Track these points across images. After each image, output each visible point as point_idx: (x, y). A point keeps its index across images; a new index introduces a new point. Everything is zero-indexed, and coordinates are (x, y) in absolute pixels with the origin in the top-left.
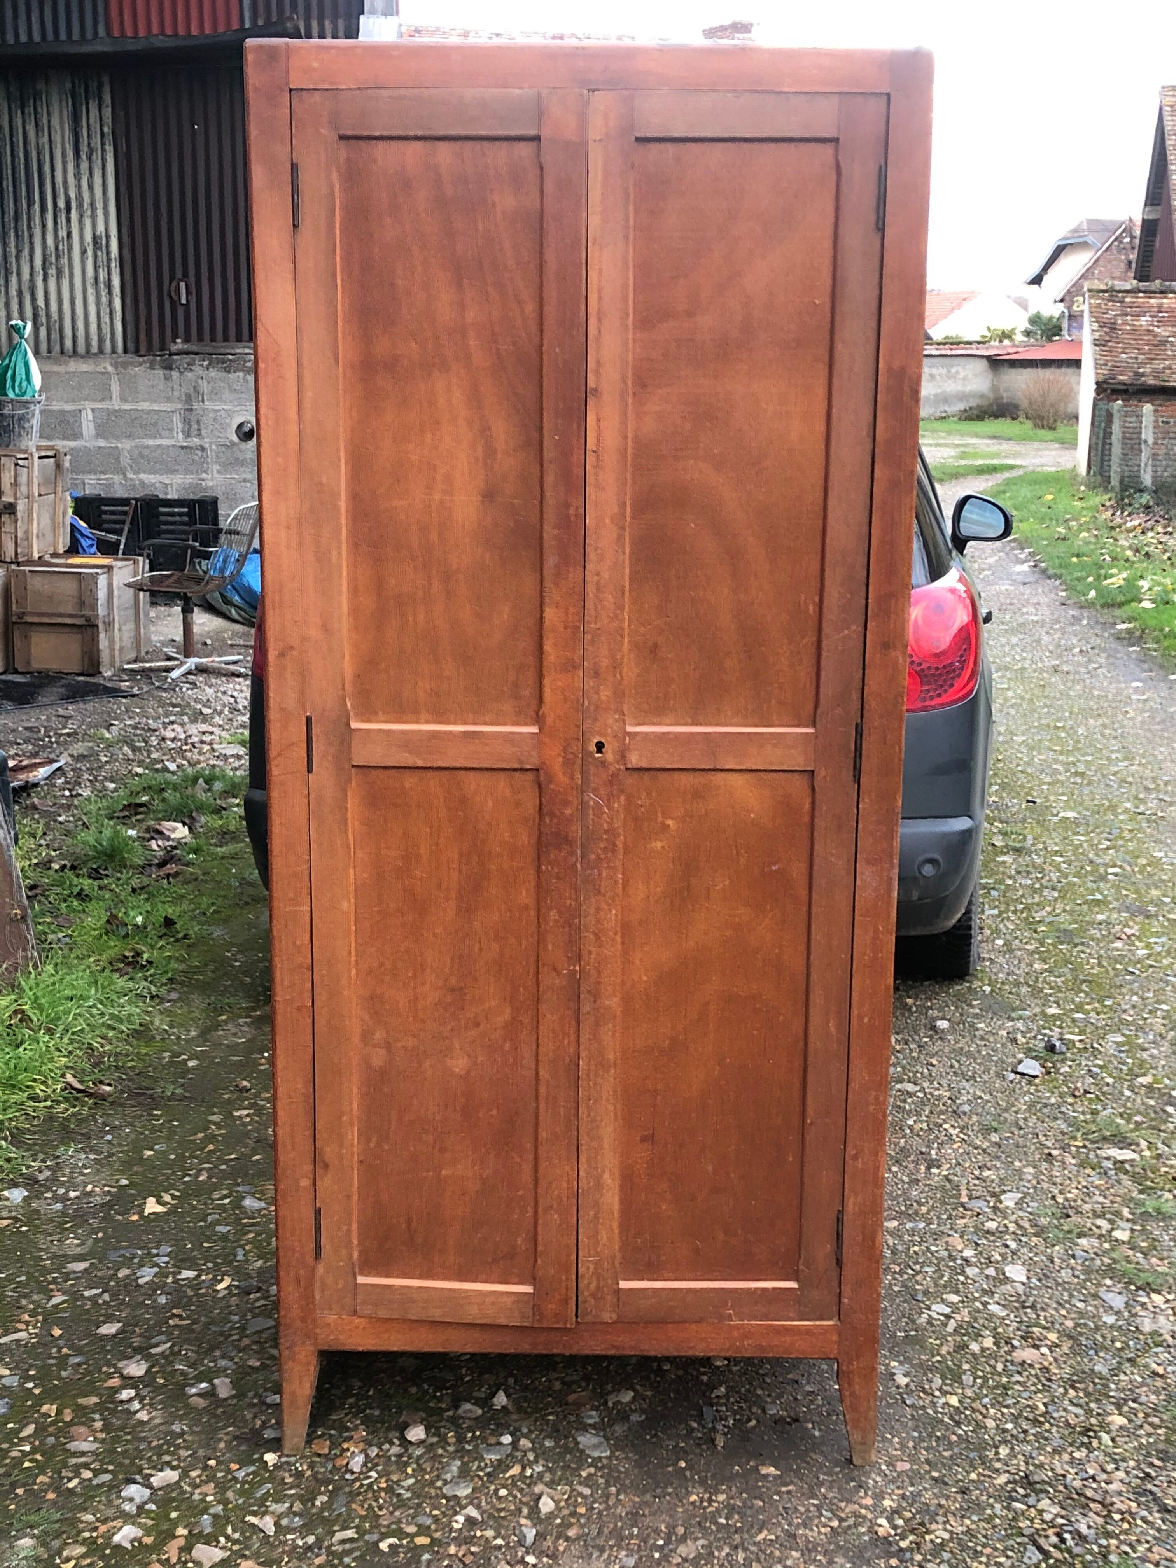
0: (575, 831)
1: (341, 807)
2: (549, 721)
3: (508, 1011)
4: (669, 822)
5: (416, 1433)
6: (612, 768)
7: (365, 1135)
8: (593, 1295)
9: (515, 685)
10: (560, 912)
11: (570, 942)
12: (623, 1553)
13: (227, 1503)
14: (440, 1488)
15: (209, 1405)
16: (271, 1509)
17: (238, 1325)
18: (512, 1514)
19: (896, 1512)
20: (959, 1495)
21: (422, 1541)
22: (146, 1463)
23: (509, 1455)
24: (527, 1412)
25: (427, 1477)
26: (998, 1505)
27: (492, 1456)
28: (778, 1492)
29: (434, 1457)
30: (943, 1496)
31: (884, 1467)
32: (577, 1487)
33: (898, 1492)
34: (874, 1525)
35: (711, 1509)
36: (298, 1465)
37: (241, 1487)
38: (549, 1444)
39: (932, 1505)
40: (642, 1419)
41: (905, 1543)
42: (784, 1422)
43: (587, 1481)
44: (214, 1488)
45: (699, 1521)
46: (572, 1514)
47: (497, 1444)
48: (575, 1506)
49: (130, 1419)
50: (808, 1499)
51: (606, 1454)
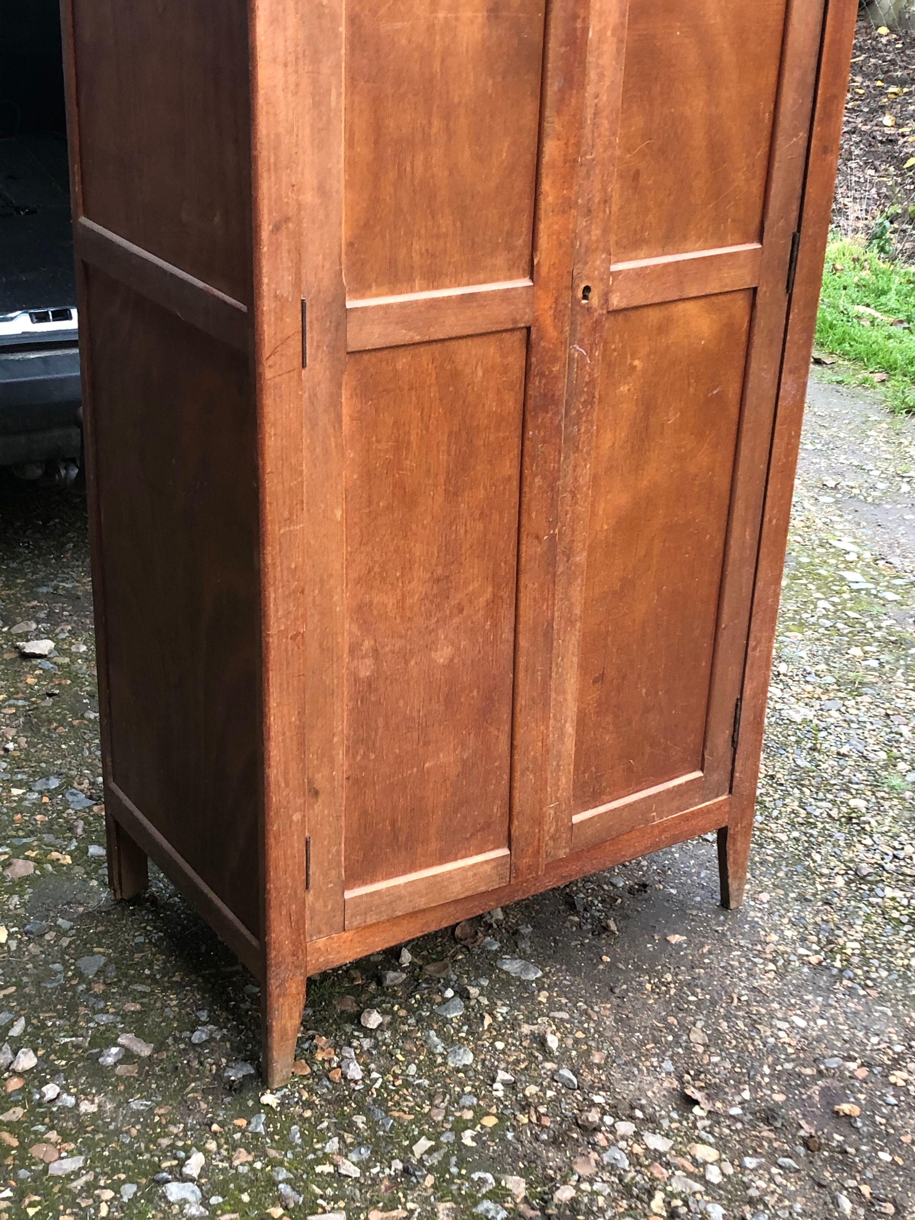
0: (562, 388)
1: (335, 403)
2: (544, 271)
3: (490, 589)
5: (372, 1019)
6: (596, 314)
7: (351, 752)
8: (552, 838)
9: (510, 234)
10: (544, 478)
11: (552, 506)
12: (653, 1060)
13: (281, 1164)
14: (445, 1064)
15: (141, 1068)
16: (327, 1150)
17: (70, 973)
18: (531, 1063)
19: (803, 940)
20: (827, 907)
21: (490, 1121)
22: (152, 1156)
23: (467, 1007)
24: (435, 960)
25: (422, 1057)
26: (861, 905)
27: (455, 1014)
28: (703, 956)
29: (406, 1036)
30: (818, 912)
31: (752, 903)
32: (552, 1014)
33: (785, 921)
34: (800, 957)
35: (673, 992)
36: (297, 1095)
37: (273, 1140)
38: (485, 983)
39: (820, 923)
40: (530, 929)
41: (838, 964)
42: (638, 890)
43: (553, 1005)
44: (249, 1153)
45: (676, 1006)
46: (577, 1041)
47: (446, 1000)
48: (571, 1033)
49: (79, 1116)
50: (729, 952)
51: (540, 974)
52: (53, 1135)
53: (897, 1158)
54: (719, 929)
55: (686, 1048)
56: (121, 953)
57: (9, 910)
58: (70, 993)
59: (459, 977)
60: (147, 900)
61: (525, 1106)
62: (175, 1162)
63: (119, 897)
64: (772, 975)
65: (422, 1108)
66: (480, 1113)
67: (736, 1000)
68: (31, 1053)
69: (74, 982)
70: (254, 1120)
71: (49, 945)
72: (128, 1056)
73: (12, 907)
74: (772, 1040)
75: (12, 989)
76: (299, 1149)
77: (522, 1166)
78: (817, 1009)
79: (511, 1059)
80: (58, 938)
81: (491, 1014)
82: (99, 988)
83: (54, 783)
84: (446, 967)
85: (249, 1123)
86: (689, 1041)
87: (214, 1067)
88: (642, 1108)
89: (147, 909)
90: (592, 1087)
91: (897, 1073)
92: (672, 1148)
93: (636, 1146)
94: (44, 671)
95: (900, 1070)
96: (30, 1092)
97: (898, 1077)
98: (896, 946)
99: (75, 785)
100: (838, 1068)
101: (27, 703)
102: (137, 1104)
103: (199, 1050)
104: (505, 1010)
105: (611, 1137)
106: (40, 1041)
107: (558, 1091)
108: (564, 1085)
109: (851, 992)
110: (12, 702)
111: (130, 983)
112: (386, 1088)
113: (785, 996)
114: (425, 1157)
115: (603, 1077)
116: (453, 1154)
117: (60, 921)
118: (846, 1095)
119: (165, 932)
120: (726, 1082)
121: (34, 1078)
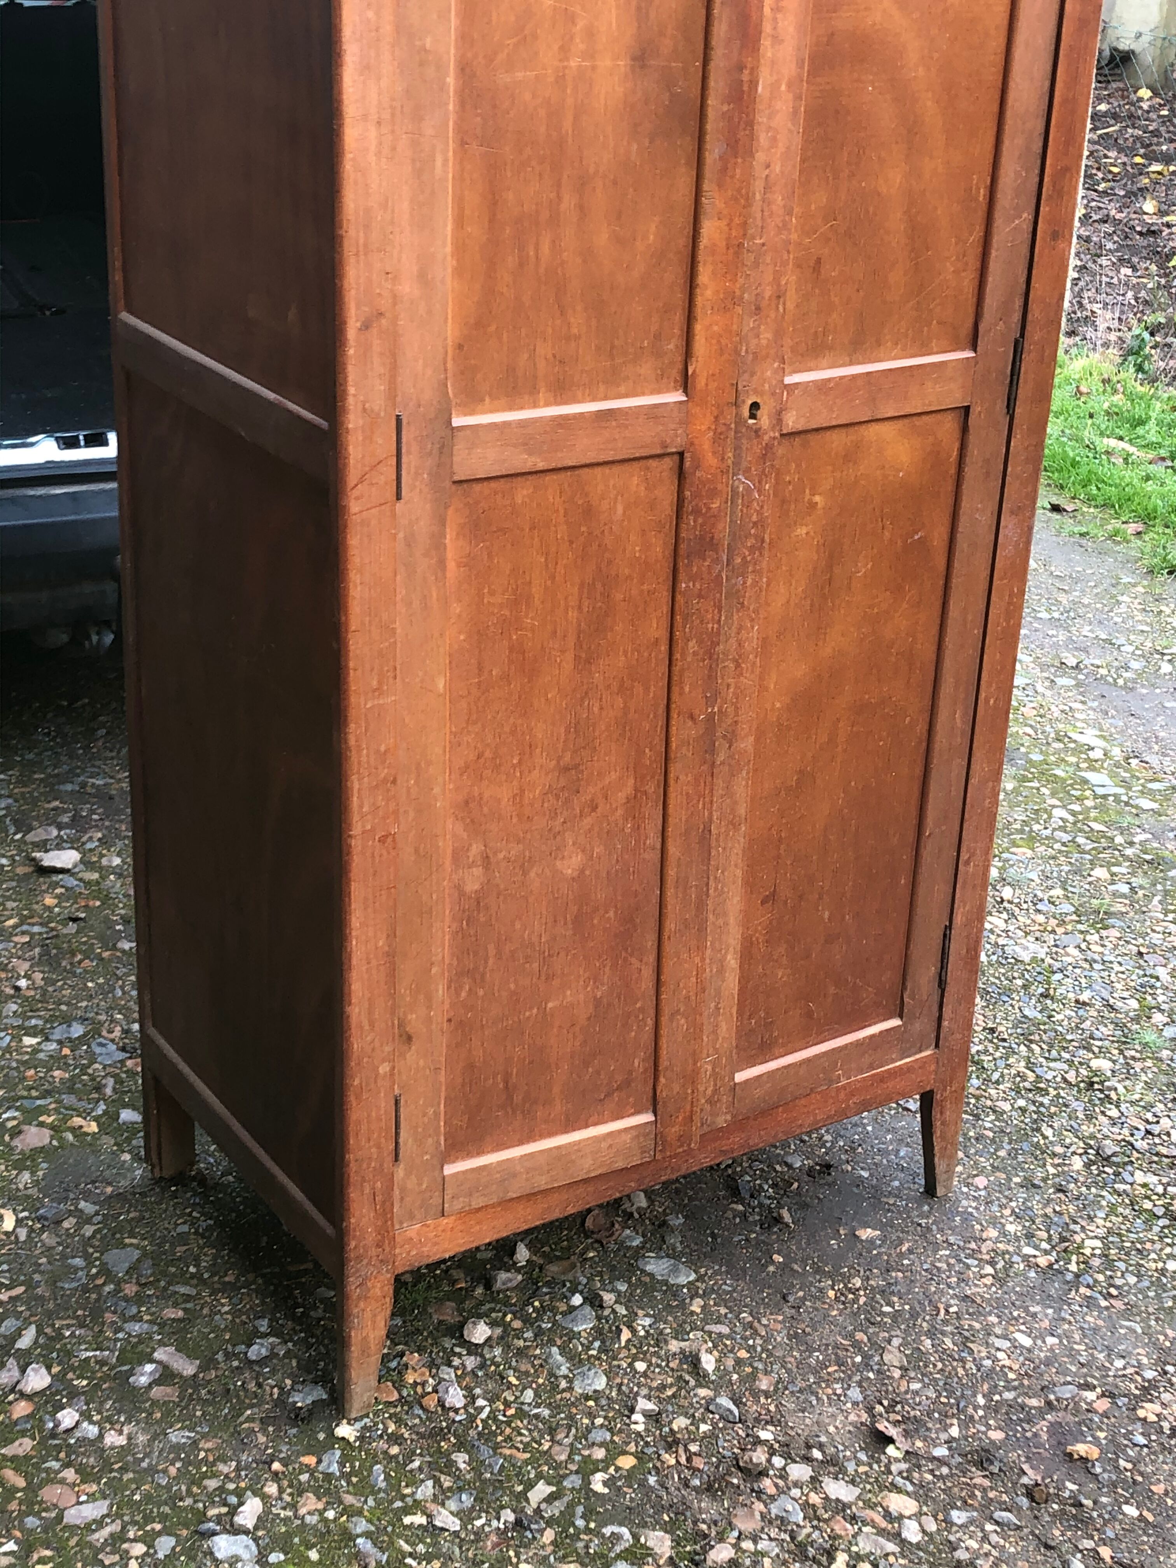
0: (723, 530)
1: (438, 544)
2: (701, 382)
3: (631, 782)
4: (817, 498)
5: (478, 1331)
6: (766, 438)
7: (454, 987)
8: (709, 1101)
9: (658, 337)
10: (700, 642)
11: (710, 677)
12: (836, 1386)
13: (360, 1513)
14: (570, 1389)
15: (183, 1391)
16: (419, 1496)
17: (94, 1271)
18: (680, 1389)
19: (1030, 1236)
20: (1060, 1195)
21: (627, 1462)
22: (195, 1502)
23: (599, 1318)
24: (559, 1258)
25: (541, 1381)
26: (1104, 1193)
27: (584, 1326)
28: (901, 1255)
29: (521, 1353)
30: (1049, 1201)
31: (965, 1190)
32: (707, 1328)
33: (1007, 1212)
34: (1026, 1258)
35: (862, 1300)
36: (381, 1426)
37: (349, 1483)
38: (623, 1287)
39: (1052, 1215)
40: (682, 1220)
41: (1073, 1267)
42: (820, 1172)
43: (708, 1316)
44: (319, 1499)
45: (866, 1319)
46: (739, 1362)
47: (572, 1309)
48: (731, 1351)
49: (103, 1450)
50: (935, 1252)
51: (693, 1277)
52: (70, 1474)
53: (1145, 1513)
54: (923, 1222)
55: (879, 1372)
56: (160, 1245)
57: (18, 1190)
58: (94, 1296)
59: (590, 1279)
60: (194, 1178)
61: (672, 1443)
62: (224, 1510)
63: (157, 1175)
64: (988, 1281)
65: (540, 1444)
66: (614, 1451)
67: (942, 1312)
68: (43, 1370)
69: (99, 1282)
70: (326, 1458)
71: (68, 1235)
72: (166, 1376)
73: (21, 1186)
74: (988, 1363)
75: (20, 1290)
76: (382, 1495)
77: (666, 1518)
78: (1046, 1324)
79: (655, 1384)
80: (79, 1226)
81: (630, 1327)
82: (130, 1289)
83: (77, 1030)
84: (573, 1266)
85: (319, 1461)
86: (882, 1363)
87: (276, 1390)
88: (821, 1447)
89: (193, 1189)
90: (757, 1420)
91: (1147, 1405)
92: (859, 1498)
93: (812, 1494)
94: (67, 889)
95: (1151, 1401)
96: (41, 1419)
97: (1149, 1411)
98: (1148, 1246)
99: (104, 1033)
100: (1073, 1398)
101: (44, 930)
102: (178, 1436)
103: (257, 1368)
104: (648, 1321)
105: (781, 1483)
106: (54, 1355)
107: (714, 1425)
108: (722, 1417)
109: (1090, 1303)
110: (25, 928)
111: (169, 1284)
112: (495, 1419)
113: (1006, 1307)
114: (543, 1506)
115: (772, 1408)
116: (580, 1503)
117: (82, 1204)
118: (1082, 1433)
119: (216, 1219)
120: (929, 1415)
121: (47, 1402)
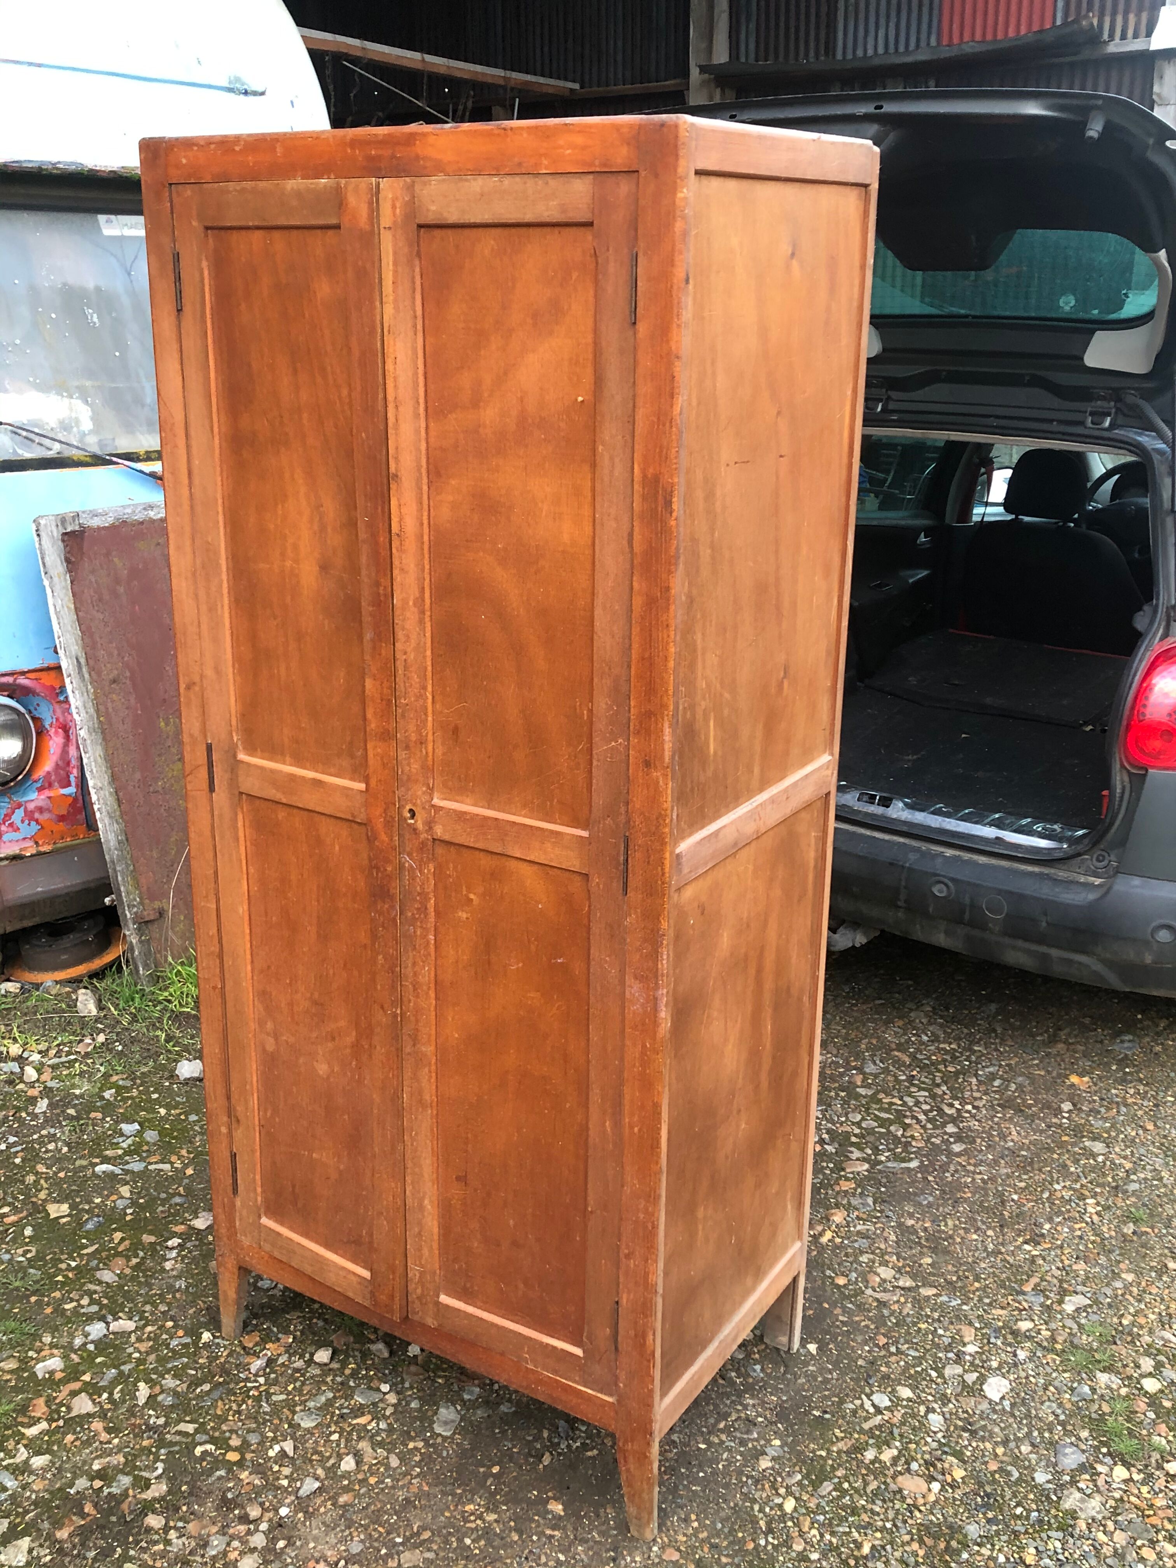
0: (395, 888)
1: (234, 825)
2: (373, 781)
3: (354, 1033)
4: (472, 896)
5: (323, 1356)
7: (262, 1105)
8: (419, 1299)
9: (351, 745)
11: (393, 986)
13: (141, 1365)
14: (295, 1413)
21: (232, 1457)
23: (373, 1403)
25: (297, 1398)
27: (361, 1400)
28: (542, 1534)
29: (320, 1382)
32: (393, 1455)
35: (471, 1525)
37: (166, 1353)
38: (414, 1405)
43: (406, 1453)
45: (450, 1532)
46: (362, 1481)
47: (375, 1389)
48: (372, 1474)
49: (159, 1264)
51: (447, 1434)
52: (135, 1261)
55: (389, 1554)
59: (411, 1388)
66: (241, 1448)
81: (373, 1420)
85: (180, 1337)
104: (383, 1426)
107: (289, 1488)
114: (174, 1433)
115: (319, 1510)
116: (181, 1446)
